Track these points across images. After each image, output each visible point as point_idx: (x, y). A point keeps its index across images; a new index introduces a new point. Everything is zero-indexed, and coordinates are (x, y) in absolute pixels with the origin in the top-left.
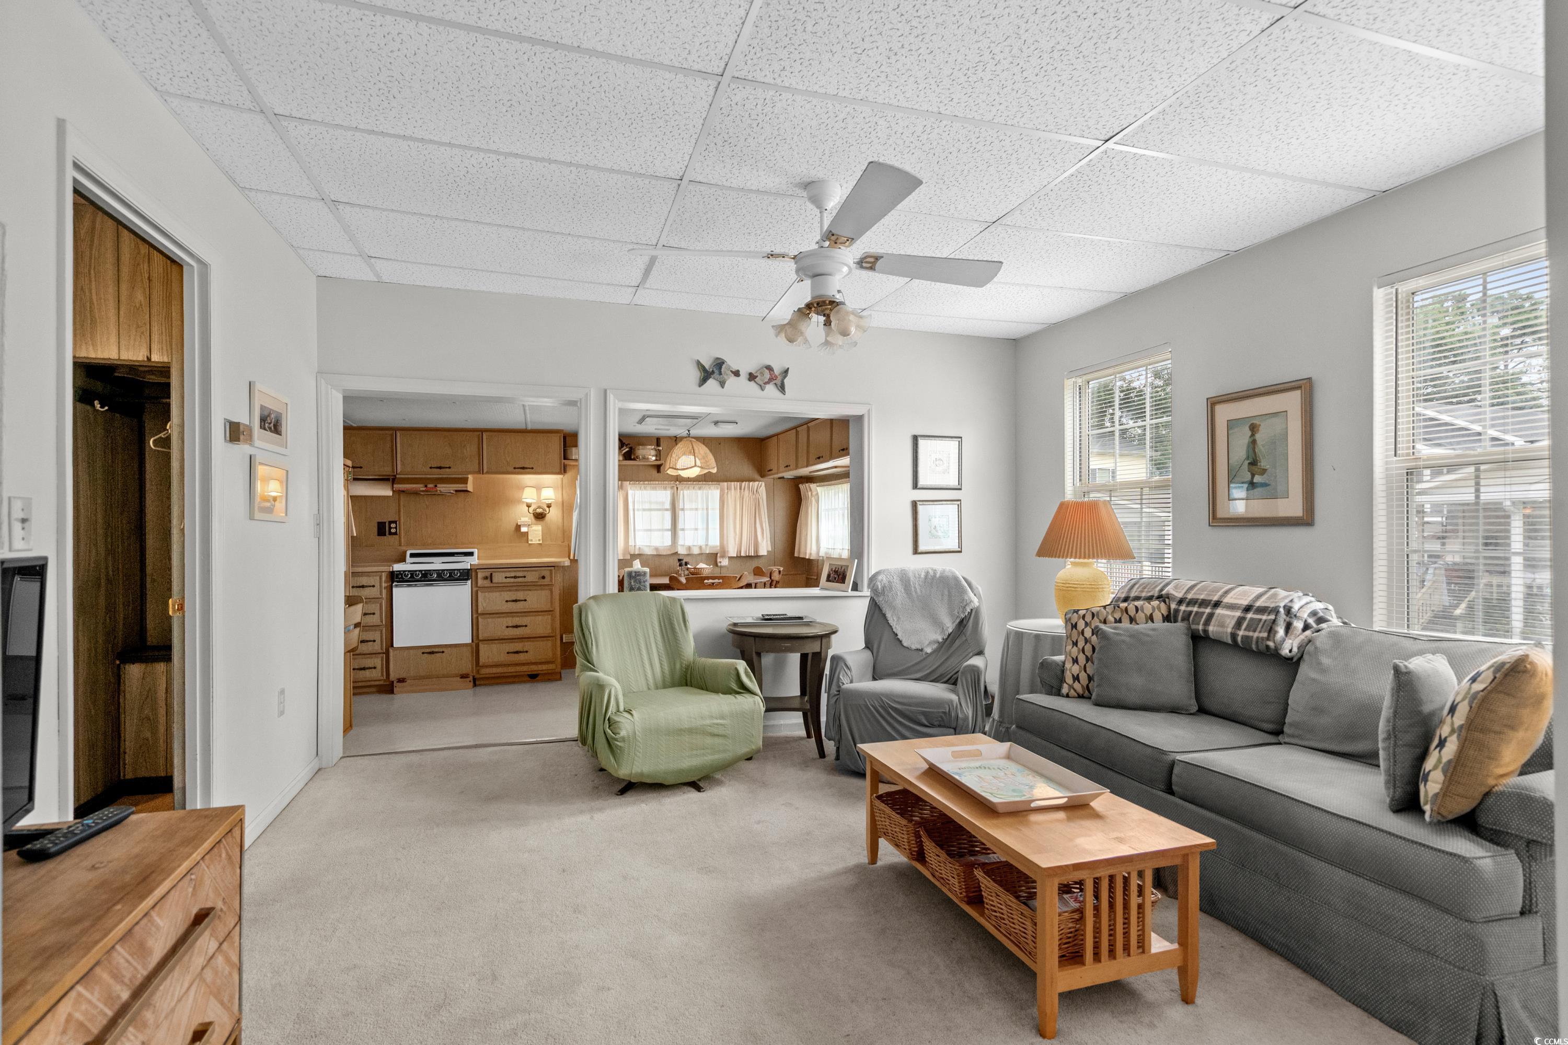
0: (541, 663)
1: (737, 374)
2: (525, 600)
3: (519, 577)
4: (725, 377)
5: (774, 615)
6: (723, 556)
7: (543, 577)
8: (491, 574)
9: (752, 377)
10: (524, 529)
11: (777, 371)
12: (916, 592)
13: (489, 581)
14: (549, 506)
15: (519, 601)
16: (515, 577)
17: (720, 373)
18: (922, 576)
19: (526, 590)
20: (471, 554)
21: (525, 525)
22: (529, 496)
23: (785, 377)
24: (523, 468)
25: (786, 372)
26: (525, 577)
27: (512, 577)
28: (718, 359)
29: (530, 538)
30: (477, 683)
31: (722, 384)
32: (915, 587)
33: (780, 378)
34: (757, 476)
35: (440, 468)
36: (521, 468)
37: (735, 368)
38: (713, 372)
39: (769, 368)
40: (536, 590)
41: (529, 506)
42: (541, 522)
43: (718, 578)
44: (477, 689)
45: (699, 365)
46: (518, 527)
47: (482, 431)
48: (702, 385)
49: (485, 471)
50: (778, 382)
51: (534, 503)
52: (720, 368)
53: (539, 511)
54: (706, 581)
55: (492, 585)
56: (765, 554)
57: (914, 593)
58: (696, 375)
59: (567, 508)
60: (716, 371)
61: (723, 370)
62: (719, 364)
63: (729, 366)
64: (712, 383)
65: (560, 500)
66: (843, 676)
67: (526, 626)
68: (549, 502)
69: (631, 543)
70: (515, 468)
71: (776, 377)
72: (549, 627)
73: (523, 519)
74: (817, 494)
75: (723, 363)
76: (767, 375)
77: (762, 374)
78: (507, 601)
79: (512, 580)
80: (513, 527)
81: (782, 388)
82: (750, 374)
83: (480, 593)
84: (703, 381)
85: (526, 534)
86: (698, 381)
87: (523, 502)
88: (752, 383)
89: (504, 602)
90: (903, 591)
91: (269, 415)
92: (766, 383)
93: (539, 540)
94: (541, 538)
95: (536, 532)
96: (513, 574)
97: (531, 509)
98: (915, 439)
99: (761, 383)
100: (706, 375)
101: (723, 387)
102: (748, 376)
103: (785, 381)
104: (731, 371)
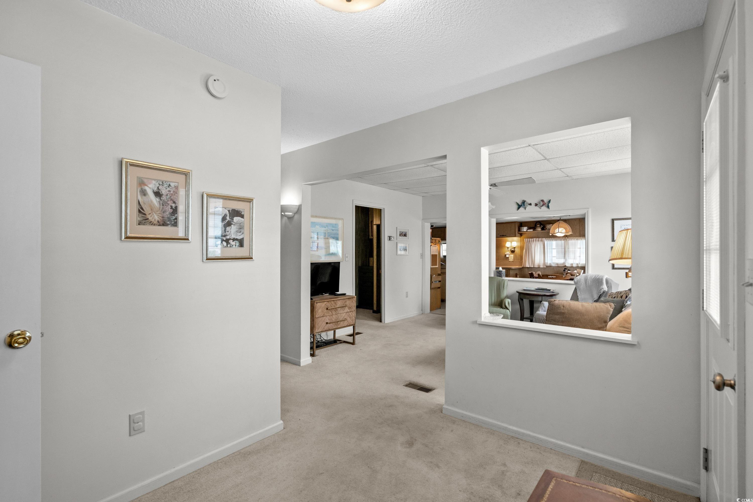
1: (530, 204)
4: (526, 206)
5: (541, 288)
9: (536, 205)
10: (507, 256)
11: (546, 201)
12: (588, 283)
14: (515, 248)
17: (524, 205)
18: (593, 278)
21: (508, 255)
22: (508, 244)
23: (549, 203)
24: (503, 235)
25: (549, 201)
28: (523, 200)
29: (509, 259)
31: (525, 208)
32: (588, 282)
33: (547, 204)
36: (502, 236)
37: (529, 203)
38: (521, 205)
39: (542, 201)
41: (508, 248)
42: (513, 254)
43: (554, 276)
45: (517, 203)
46: (506, 255)
48: (518, 210)
50: (547, 205)
51: (511, 247)
52: (524, 203)
53: (512, 249)
54: (549, 276)
57: (587, 284)
58: (517, 206)
59: (522, 248)
60: (523, 205)
61: (525, 204)
62: (524, 202)
63: (527, 202)
64: (522, 209)
65: (519, 246)
66: (541, 309)
68: (515, 246)
69: (546, 262)
70: (500, 236)
71: (545, 204)
73: (507, 253)
75: (525, 201)
76: (542, 203)
77: (540, 203)
80: (504, 256)
81: (548, 207)
82: (536, 204)
84: (519, 208)
85: (508, 257)
86: (517, 209)
87: (506, 247)
88: (537, 207)
90: (584, 283)
91: (403, 233)
92: (541, 206)
94: (513, 259)
95: (511, 257)
98: (613, 220)
100: (519, 207)
101: (525, 210)
102: (535, 205)
103: (549, 204)
104: (528, 204)
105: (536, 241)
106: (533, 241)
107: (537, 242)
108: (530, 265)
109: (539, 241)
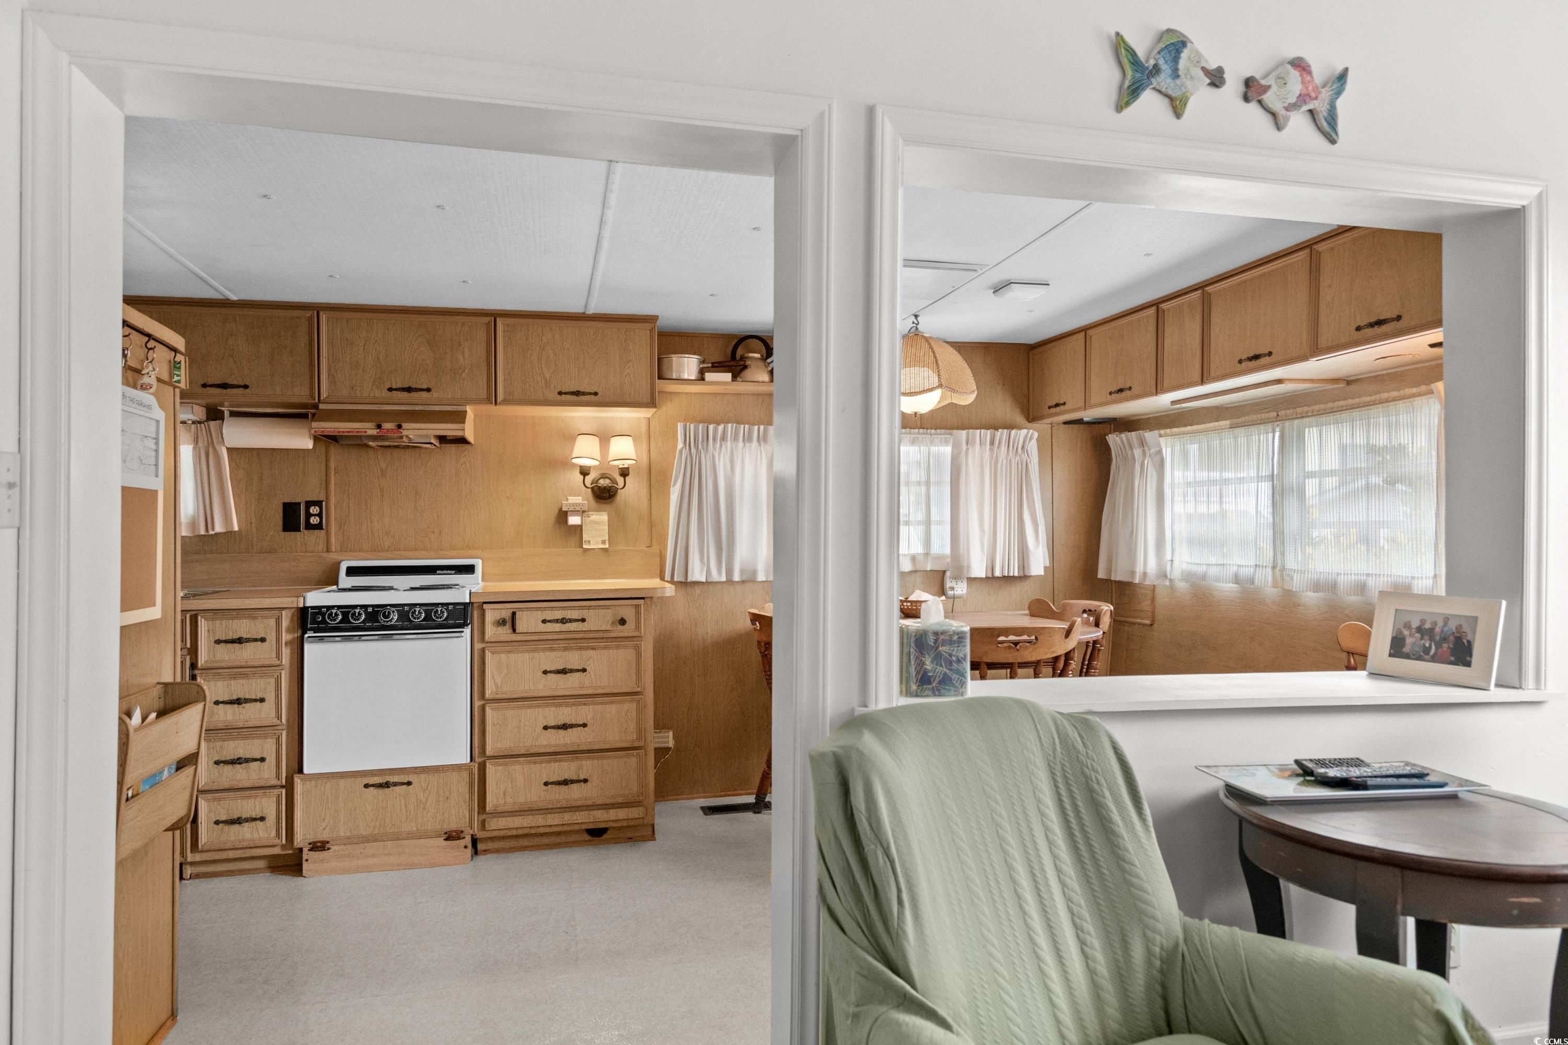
0: (614, 806)
1: (1216, 79)
2: (584, 670)
3: (571, 621)
4: (1189, 84)
6: (957, 578)
7: (623, 622)
8: (514, 614)
9: (1253, 90)
10: (574, 520)
11: (1319, 73)
13: (507, 628)
14: (624, 473)
15: (571, 671)
16: (563, 621)
17: (1175, 74)
19: (587, 648)
20: (469, 569)
21: (575, 512)
22: (585, 451)
23: (1339, 93)
24: (577, 393)
25: (1342, 77)
26: (583, 620)
27: (557, 621)
28: (1168, 30)
29: (585, 537)
30: (480, 847)
31: (1177, 106)
33: (1325, 94)
34: (1020, 419)
35: (409, 390)
36: (573, 393)
37: (1210, 61)
38: (1156, 70)
39: (1300, 65)
40: (606, 648)
41: (584, 472)
42: (606, 506)
44: (481, 859)
45: (1120, 47)
46: (562, 516)
47: (494, 316)
48: (1128, 104)
49: (500, 399)
50: (1322, 106)
51: (595, 467)
52: (1176, 59)
53: (604, 482)
54: (1002, 638)
55: (514, 637)
56: (1041, 572)
59: (658, 477)
60: (1165, 68)
61: (1182, 64)
62: (1172, 47)
63: (1199, 55)
64: (1150, 101)
65: (645, 461)
67: (585, 725)
68: (626, 464)
70: (560, 393)
71: (1316, 92)
72: (632, 727)
73: (573, 500)
74: (1160, 452)
76: (1292, 87)
77: (1282, 81)
78: (545, 672)
79: (557, 627)
80: (553, 515)
81: (1330, 124)
82: (1249, 83)
83: (488, 655)
84: (1127, 95)
85: (579, 529)
86: (1111, 96)
87: (574, 465)
88: (1255, 106)
89: (540, 674)
92: (1289, 108)
93: (604, 542)
94: (606, 538)
95: (597, 526)
96: (558, 615)
97: (589, 479)
99: (1277, 107)
100: (1136, 79)
102: (1241, 88)
103: (1340, 103)
104: (1203, 69)
105: (736, 439)
106: (724, 438)
107: (741, 444)
108: (709, 572)
109: (748, 439)
